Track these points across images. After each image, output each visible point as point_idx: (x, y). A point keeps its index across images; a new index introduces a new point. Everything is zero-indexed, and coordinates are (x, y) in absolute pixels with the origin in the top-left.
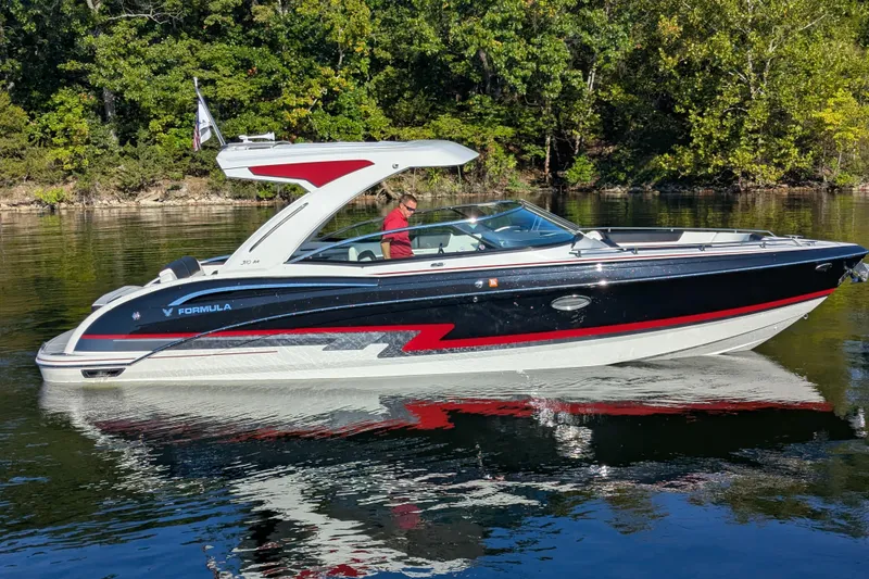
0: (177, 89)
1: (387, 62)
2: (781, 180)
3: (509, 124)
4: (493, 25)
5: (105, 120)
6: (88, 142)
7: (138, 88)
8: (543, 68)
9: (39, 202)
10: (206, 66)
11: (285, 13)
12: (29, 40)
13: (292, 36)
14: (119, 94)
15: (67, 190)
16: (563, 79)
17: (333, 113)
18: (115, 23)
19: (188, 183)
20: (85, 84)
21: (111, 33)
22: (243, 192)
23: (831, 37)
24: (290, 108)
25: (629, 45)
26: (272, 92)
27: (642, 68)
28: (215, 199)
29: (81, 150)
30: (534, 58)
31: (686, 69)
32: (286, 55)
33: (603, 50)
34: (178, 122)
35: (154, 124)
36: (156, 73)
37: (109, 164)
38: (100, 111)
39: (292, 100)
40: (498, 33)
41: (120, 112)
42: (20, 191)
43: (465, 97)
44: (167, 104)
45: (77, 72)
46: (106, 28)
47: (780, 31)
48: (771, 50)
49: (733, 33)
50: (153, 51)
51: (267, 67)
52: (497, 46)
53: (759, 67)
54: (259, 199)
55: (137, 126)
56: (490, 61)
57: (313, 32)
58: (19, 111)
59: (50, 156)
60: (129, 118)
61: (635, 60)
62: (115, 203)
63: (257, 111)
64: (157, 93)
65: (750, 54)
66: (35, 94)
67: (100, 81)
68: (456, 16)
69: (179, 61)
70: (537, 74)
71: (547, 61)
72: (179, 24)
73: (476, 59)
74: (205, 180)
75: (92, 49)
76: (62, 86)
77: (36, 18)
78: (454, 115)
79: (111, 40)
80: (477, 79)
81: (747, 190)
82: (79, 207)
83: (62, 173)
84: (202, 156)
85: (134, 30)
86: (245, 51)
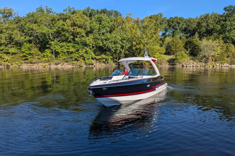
1: (95, 47)
2: (149, 65)
3: (112, 56)
4: (110, 42)
7: (58, 49)
9: (43, 66)
10: (68, 47)
11: (80, 39)
12: (41, 42)
13: (81, 43)
15: (47, 64)
16: (120, 50)
17: (87, 54)
18: (54, 40)
19: (65, 63)
20: (50, 49)
21: (54, 41)
22: (73, 65)
23: (156, 45)
24: (80, 53)
25: (129, 46)
26: (78, 50)
27: (131, 49)
28: (69, 66)
29: (49, 58)
30: (116, 47)
31: (137, 49)
32: (80, 45)
33: (125, 46)
34: (64, 55)
35: (60, 55)
36: (61, 47)
37: (53, 60)
38: (52, 53)
39: (81, 52)
41: (55, 53)
42: (40, 64)
43: (106, 52)
44: (62, 52)
46: (53, 41)
47: (149, 44)
48: (148, 47)
49: (143, 44)
50: (60, 44)
51: (77, 47)
52: (111, 45)
54: (76, 66)
56: (109, 47)
57: (84, 42)
58: (40, 52)
59: (44, 59)
60: (57, 54)
61: (129, 48)
62: (54, 66)
63: (75, 53)
64: (61, 50)
65: (145, 47)
66: (42, 50)
67: (52, 48)
68: (104, 41)
69: (64, 46)
70: (116, 49)
71: (117, 47)
72: (64, 40)
73: (107, 47)
74: (68, 63)
75: (51, 43)
76: (46, 49)
77: (43, 39)
78: (104, 55)
80: (107, 50)
81: (145, 66)
82: (49, 67)
83: (46, 61)
84: (68, 59)
85: (57, 41)
86: (74, 45)
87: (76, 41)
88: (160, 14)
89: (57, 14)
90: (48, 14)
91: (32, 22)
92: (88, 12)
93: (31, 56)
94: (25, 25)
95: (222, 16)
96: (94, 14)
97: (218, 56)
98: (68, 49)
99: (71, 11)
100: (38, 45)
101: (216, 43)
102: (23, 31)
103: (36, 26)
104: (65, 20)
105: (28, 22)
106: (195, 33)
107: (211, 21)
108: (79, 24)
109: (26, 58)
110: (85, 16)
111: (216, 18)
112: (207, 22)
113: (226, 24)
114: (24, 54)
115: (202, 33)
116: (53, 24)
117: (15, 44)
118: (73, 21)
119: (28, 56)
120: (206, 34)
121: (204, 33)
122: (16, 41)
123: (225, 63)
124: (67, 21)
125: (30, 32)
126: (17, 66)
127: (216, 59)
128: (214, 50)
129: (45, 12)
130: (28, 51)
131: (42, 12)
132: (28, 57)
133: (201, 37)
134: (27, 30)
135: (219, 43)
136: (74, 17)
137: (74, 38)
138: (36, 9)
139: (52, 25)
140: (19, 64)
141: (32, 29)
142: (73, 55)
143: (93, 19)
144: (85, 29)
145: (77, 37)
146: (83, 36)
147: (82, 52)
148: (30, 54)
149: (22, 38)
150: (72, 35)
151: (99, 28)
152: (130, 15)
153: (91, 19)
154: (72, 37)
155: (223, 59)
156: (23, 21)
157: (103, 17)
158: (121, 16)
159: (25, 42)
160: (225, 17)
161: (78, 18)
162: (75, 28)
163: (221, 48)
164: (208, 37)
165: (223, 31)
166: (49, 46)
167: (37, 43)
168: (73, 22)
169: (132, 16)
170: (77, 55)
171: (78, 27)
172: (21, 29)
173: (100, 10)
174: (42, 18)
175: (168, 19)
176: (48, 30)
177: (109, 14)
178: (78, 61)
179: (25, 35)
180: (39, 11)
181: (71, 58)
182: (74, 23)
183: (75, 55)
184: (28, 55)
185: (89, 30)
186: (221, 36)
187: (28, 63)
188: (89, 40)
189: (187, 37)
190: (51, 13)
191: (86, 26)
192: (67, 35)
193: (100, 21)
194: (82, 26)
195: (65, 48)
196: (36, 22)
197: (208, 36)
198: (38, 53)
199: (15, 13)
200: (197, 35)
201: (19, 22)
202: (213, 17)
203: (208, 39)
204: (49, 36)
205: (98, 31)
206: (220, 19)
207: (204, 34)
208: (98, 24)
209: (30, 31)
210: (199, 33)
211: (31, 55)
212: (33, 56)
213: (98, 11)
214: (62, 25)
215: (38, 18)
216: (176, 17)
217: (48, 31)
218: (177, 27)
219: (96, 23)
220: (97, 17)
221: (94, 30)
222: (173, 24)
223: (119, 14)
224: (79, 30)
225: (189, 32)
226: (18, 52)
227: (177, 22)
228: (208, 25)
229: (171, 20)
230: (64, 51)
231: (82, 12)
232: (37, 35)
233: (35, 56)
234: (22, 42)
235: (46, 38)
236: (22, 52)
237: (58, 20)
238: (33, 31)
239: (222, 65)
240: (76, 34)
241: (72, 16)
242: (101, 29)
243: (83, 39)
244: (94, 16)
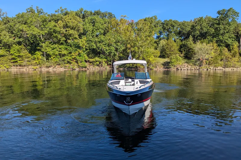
0: (55, 52)
1: (88, 49)
3: (106, 59)
4: (104, 45)
5: (44, 56)
6: (41, 60)
7: (49, 52)
8: (111, 51)
9: (33, 69)
10: (60, 49)
11: (72, 41)
12: (32, 44)
13: (74, 45)
15: (38, 67)
16: (114, 53)
17: (80, 56)
18: (46, 42)
19: (57, 66)
20: (41, 51)
21: (45, 43)
22: (66, 68)
23: (151, 48)
24: (73, 55)
25: (123, 48)
26: (70, 53)
28: (61, 69)
30: (110, 49)
32: (73, 48)
34: (56, 57)
35: (52, 57)
36: (52, 50)
37: (44, 63)
38: (43, 55)
39: (73, 54)
40: (104, 46)
41: (46, 55)
42: (30, 67)
43: (100, 55)
44: (54, 54)
45: (39, 49)
46: (44, 42)
47: (144, 47)
48: (143, 49)
49: (137, 47)
50: (52, 46)
51: (70, 49)
52: (104, 47)
53: (141, 52)
54: (68, 69)
55: (49, 57)
56: (103, 50)
57: (77, 44)
58: (30, 55)
59: (35, 62)
60: (48, 56)
61: (124, 50)
62: (45, 69)
63: (68, 56)
65: (140, 50)
66: (33, 52)
67: (43, 50)
68: (98, 43)
69: (56, 48)
70: (110, 52)
71: (111, 50)
72: (56, 42)
73: (101, 49)
74: (60, 66)
75: (42, 46)
76: (37, 51)
77: (33, 40)
78: (98, 57)
79: (45, 44)
80: (101, 52)
81: (139, 69)
82: (40, 69)
83: (37, 64)
84: (59, 62)
85: (49, 43)
86: (66, 47)
87: (68, 43)
88: (154, 16)
89: (49, 15)
90: (39, 15)
91: (22, 23)
92: (81, 13)
93: (20, 59)
94: (14, 26)
95: (215, 19)
96: (87, 16)
97: (211, 59)
98: (60, 51)
99: (63, 12)
100: (28, 47)
101: (210, 46)
102: (12, 33)
103: (26, 27)
104: (57, 21)
105: (17, 22)
106: (189, 36)
107: (205, 24)
108: (71, 25)
109: (15, 61)
110: (78, 18)
111: (210, 21)
112: (201, 25)
113: (219, 28)
114: (13, 56)
115: (196, 36)
116: (44, 26)
117: (3, 46)
118: (65, 22)
119: (17, 59)
120: (200, 37)
121: (198, 36)
122: (4, 42)
123: (218, 66)
124: (59, 22)
125: (20, 33)
126: (5, 68)
127: (210, 62)
128: (208, 54)
129: (36, 12)
130: (17, 53)
131: (33, 12)
132: (18, 60)
133: (195, 40)
134: (17, 31)
135: (213, 46)
136: (67, 18)
137: (67, 40)
138: (27, 9)
139: (43, 27)
140: (7, 67)
141: (22, 31)
142: (65, 58)
143: (86, 20)
144: (78, 31)
145: (69, 39)
146: (75, 38)
147: (74, 55)
148: (19, 56)
149: (11, 39)
150: (64, 37)
151: (93, 30)
152: (124, 17)
153: (84, 21)
154: (64, 39)
155: (217, 63)
156: (12, 22)
157: (96, 19)
158: (115, 18)
159: (14, 43)
160: (219, 21)
161: (70, 19)
162: (67, 29)
163: (214, 51)
164: (202, 40)
165: (217, 34)
166: (40, 48)
167: (27, 45)
168: (65, 24)
169: (126, 19)
170: (69, 58)
171: (71, 29)
172: (10, 30)
173: (93, 12)
174: (32, 19)
175: (162, 22)
176: (39, 31)
177: (103, 16)
178: (70, 64)
179: (15, 36)
180: (30, 12)
181: (63, 61)
182: (67, 24)
183: (67, 58)
184: (17, 58)
185: (82, 31)
186: (215, 39)
187: (17, 66)
188: (82, 42)
189: (182, 41)
190: (42, 14)
191: (79, 27)
192: (59, 36)
193: (93, 23)
194: (75, 28)
195: (57, 50)
196: (26, 22)
197: (202, 39)
198: (28, 56)
199: (4, 13)
200: (191, 38)
201: (7, 23)
202: (207, 20)
203: (202, 43)
204: (40, 38)
205: (92, 33)
206: (214, 23)
207: (199, 37)
208: (92, 26)
209: (19, 32)
210: (194, 36)
211: (20, 57)
212: (22, 58)
213: (91, 13)
214: (54, 27)
215: (28, 19)
216: (171, 20)
217: (39, 33)
218: (172, 30)
219: (90, 25)
220: (90, 19)
221: (87, 32)
222: (168, 27)
223: (113, 16)
224: (71, 32)
225: (184, 35)
226: (7, 54)
227: (172, 25)
228: (202, 28)
229: (166, 23)
230: (56, 53)
231: (75, 13)
232: (27, 37)
233: (24, 58)
234: (10, 43)
235: (37, 40)
236: (11, 55)
237: (49, 21)
238: (22, 32)
239: (216, 68)
240: (68, 36)
241: (64, 17)
242: (94, 31)
243: (76, 41)
244: (87, 17)
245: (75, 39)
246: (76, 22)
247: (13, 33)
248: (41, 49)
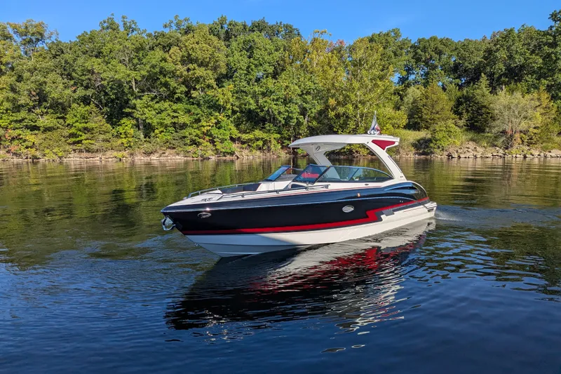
0: (164, 119)
1: (237, 112)
2: (368, 154)
3: (279, 133)
4: (273, 100)
5: (139, 129)
6: (133, 137)
7: (151, 118)
8: (290, 115)
9: (116, 157)
10: (175, 111)
11: (202, 94)
12: (112, 101)
13: (205, 102)
14: (145, 120)
15: (125, 153)
16: (297, 119)
17: (219, 128)
18: (143, 96)
19: (168, 152)
20: (131, 116)
21: (141, 99)
22: (187, 155)
23: (385, 106)
24: (204, 126)
25: (319, 108)
26: (198, 121)
27: (323, 116)
28: (177, 157)
29: (130, 139)
30: (288, 111)
31: (338, 116)
32: (203, 108)
33: (310, 109)
34: (165, 130)
35: (157, 131)
36: (157, 114)
37: (140, 144)
38: (138, 126)
39: (204, 124)
40: (275, 102)
41: (145, 127)
42: (109, 153)
43: (264, 124)
44: (161, 124)
45: (129, 113)
46: (140, 98)
47: (368, 105)
48: (366, 110)
49: (353, 104)
50: (157, 106)
51: (196, 112)
52: (275, 107)
53: (362, 116)
54: (193, 157)
55: (150, 132)
56: (273, 112)
57: (212, 101)
58: (109, 125)
59: (120, 141)
60: (148, 129)
61: (320, 113)
62: (142, 158)
63: (192, 127)
64: (158, 121)
65: (359, 112)
66: (114, 120)
67: (138, 116)
68: (260, 97)
69: (166, 110)
70: (288, 117)
71: (291, 112)
72: (166, 97)
73: (268, 111)
74: (174, 150)
75: (135, 105)
76: (123, 117)
77: (115, 94)
78: (260, 130)
79: (142, 102)
80: (268, 118)
81: (357, 157)
82: (130, 159)
83: (123, 147)
84: (174, 142)
85: (150, 99)
86: (188, 107)
87: (193, 98)
88: (393, 30)
89: (149, 35)
90: (128, 34)
91: (91, 54)
92: (222, 28)
93: (88, 135)
94: (74, 62)
95: (546, 34)
96: (236, 34)
97: (535, 131)
98: (174, 117)
99: (182, 27)
100: (105, 109)
101: (532, 99)
102: (70, 77)
103: (99, 64)
104: (168, 49)
105: (80, 53)
106: (481, 75)
107: (518, 46)
108: (200, 57)
109: (78, 139)
110: (215, 39)
111: (532, 38)
112: (508, 48)
113: (555, 54)
114: (73, 130)
115: (496, 76)
116: (139, 59)
117: (51, 107)
118: (187, 50)
119: (81, 136)
120: (506, 77)
121: (501, 76)
122: (53, 99)
123: (553, 148)
124: (171, 51)
125: (87, 77)
126: (56, 158)
127: (531, 139)
128: (525, 118)
129: (122, 29)
130: (80, 123)
131: (114, 30)
132: (83, 138)
133: (494, 85)
134: (80, 74)
135: (539, 99)
136: (189, 41)
137: (189, 91)
138: (101, 23)
139: (137, 61)
140: (60, 154)
141: (91, 72)
142: (186, 132)
143: (234, 44)
144: (215, 69)
145: (195, 89)
146: (209, 86)
147: (207, 125)
148: (86, 130)
149: (68, 92)
150: (183, 83)
151: (249, 67)
152: (322, 33)
153: (228, 46)
154: (184, 88)
155: (549, 140)
156: (71, 52)
157: (256, 40)
158: (301, 37)
159: (75, 100)
160: (554, 37)
161: (197, 43)
162: (191, 66)
163: (542, 111)
164: (512, 85)
165: (549, 70)
166: (130, 111)
167: (101, 104)
168: (185, 54)
169: (325, 38)
170: (195, 132)
171: (199, 66)
172: (65, 70)
173: (249, 24)
174: (114, 44)
175: (413, 42)
176: (128, 72)
177: (273, 32)
178: (198, 146)
179: (75, 84)
180: (108, 28)
181: (181, 138)
182: (189, 55)
183: (191, 132)
184: (80, 133)
185: (224, 70)
186: (543, 81)
187: (81, 151)
188: (225, 94)
189: (460, 87)
190: (135, 32)
191: (217, 61)
192: (173, 83)
193: (250, 49)
194: (208, 62)
195: (169, 115)
196: (99, 53)
197: (511, 83)
198: (104, 128)
199: (52, 34)
200: (484, 80)
201: (59, 55)
202: (523, 36)
203: (512, 91)
204: (131, 87)
205: (246, 74)
206: (542, 42)
207: (503, 79)
208: (246, 57)
209: (85, 75)
210: (491, 76)
211: (88, 132)
212: (92, 134)
213: (245, 26)
214: (161, 61)
215: (105, 45)
216: (433, 39)
217: (129, 75)
218: (436, 63)
219: (241, 56)
220: (242, 41)
221: (235, 71)
222: (427, 54)
223: (296, 32)
224: (200, 72)
225: (465, 73)
226: (59, 125)
227: (436, 49)
228: (512, 56)
229: (421, 46)
230: (165, 122)
231: (208, 29)
232: (102, 85)
233: (97, 134)
234: (66, 100)
235: (123, 91)
236: (67, 126)
237: (150, 49)
238: (92, 75)
239: (547, 153)
240: (193, 81)
241: (184, 38)
242: (252, 70)
243: (210, 93)
244: (235, 37)
245: (208, 88)
246: (211, 49)
247: (72, 78)
248: (134, 112)
